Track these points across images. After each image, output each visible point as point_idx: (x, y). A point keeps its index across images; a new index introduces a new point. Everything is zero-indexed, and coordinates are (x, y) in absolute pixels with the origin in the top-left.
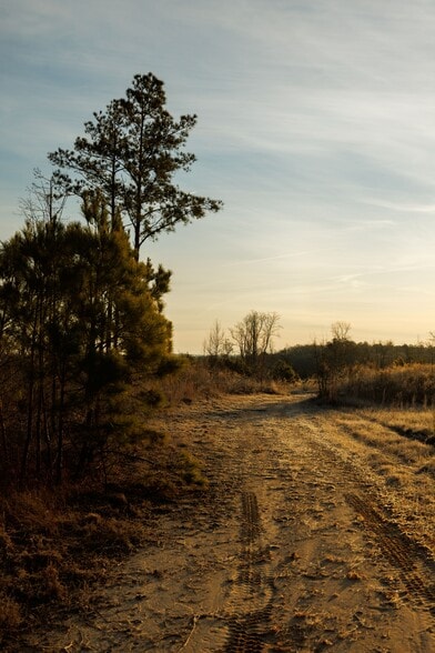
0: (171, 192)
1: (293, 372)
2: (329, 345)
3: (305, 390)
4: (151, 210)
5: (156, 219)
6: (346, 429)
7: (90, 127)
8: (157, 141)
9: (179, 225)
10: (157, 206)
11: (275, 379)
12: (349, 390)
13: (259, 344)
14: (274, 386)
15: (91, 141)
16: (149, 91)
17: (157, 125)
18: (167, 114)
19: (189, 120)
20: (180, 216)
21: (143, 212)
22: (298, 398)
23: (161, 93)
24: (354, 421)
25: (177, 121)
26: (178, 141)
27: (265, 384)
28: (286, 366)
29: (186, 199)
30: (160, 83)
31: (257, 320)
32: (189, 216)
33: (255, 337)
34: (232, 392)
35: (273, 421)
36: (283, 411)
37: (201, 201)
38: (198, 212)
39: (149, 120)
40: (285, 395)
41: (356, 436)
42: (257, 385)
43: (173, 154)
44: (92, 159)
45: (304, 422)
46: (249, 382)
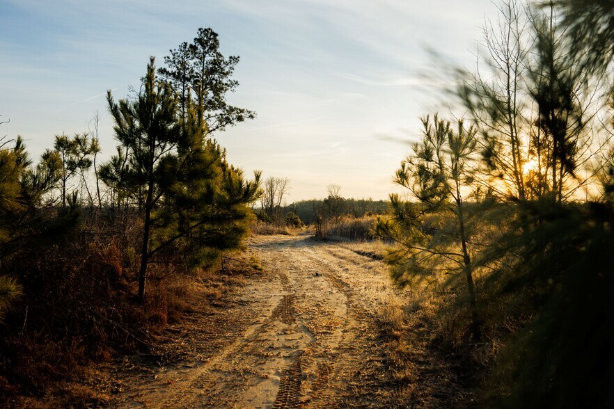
0: (223, 105)
1: (299, 220)
2: (326, 201)
3: (308, 232)
4: (209, 116)
5: (213, 123)
6: (330, 252)
7: (168, 60)
8: (213, 71)
9: (228, 126)
10: (213, 113)
11: (287, 225)
12: (335, 232)
13: (276, 201)
14: (287, 230)
15: (169, 70)
16: (208, 40)
17: (214, 63)
18: (221, 56)
19: (234, 59)
20: (228, 121)
21: (204, 118)
22: (302, 237)
23: (216, 41)
24: (335, 249)
25: (227, 59)
26: (227, 73)
27: (281, 229)
28: (294, 216)
29: (232, 110)
30: (216, 35)
31: (274, 183)
32: (235, 121)
33: (272, 195)
34: (260, 234)
35: (288, 249)
36: (294, 245)
37: (242, 111)
38: (240, 119)
39: (208, 58)
40: (294, 235)
41: (334, 255)
42: (276, 229)
43: (224, 81)
44: (169, 81)
45: (306, 249)
46: (271, 227)
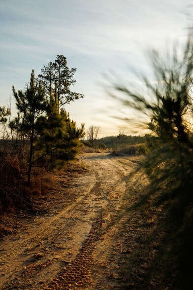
0: (68, 92)
1: (105, 146)
3: (109, 152)
4: (62, 97)
5: (64, 100)
6: (119, 161)
7: (43, 70)
8: (64, 76)
9: (71, 102)
10: (64, 95)
11: (99, 148)
12: (122, 152)
13: (94, 137)
14: (100, 150)
15: (44, 75)
16: (61, 61)
17: (64, 71)
18: (67, 68)
19: (74, 70)
20: (71, 99)
21: (60, 98)
22: (106, 154)
23: (65, 61)
24: (122, 159)
25: (70, 70)
26: (71, 76)
27: (96, 150)
28: (103, 144)
29: (73, 94)
30: (65, 58)
31: (94, 128)
32: (74, 99)
33: (92, 134)
34: (87, 152)
35: (100, 160)
36: (102, 158)
37: (78, 94)
38: (77, 98)
39: (62, 69)
40: (103, 153)
41: (121, 163)
42: (94, 150)
43: (69, 80)
44: (43, 81)
45: (108, 160)
46: (92, 149)
